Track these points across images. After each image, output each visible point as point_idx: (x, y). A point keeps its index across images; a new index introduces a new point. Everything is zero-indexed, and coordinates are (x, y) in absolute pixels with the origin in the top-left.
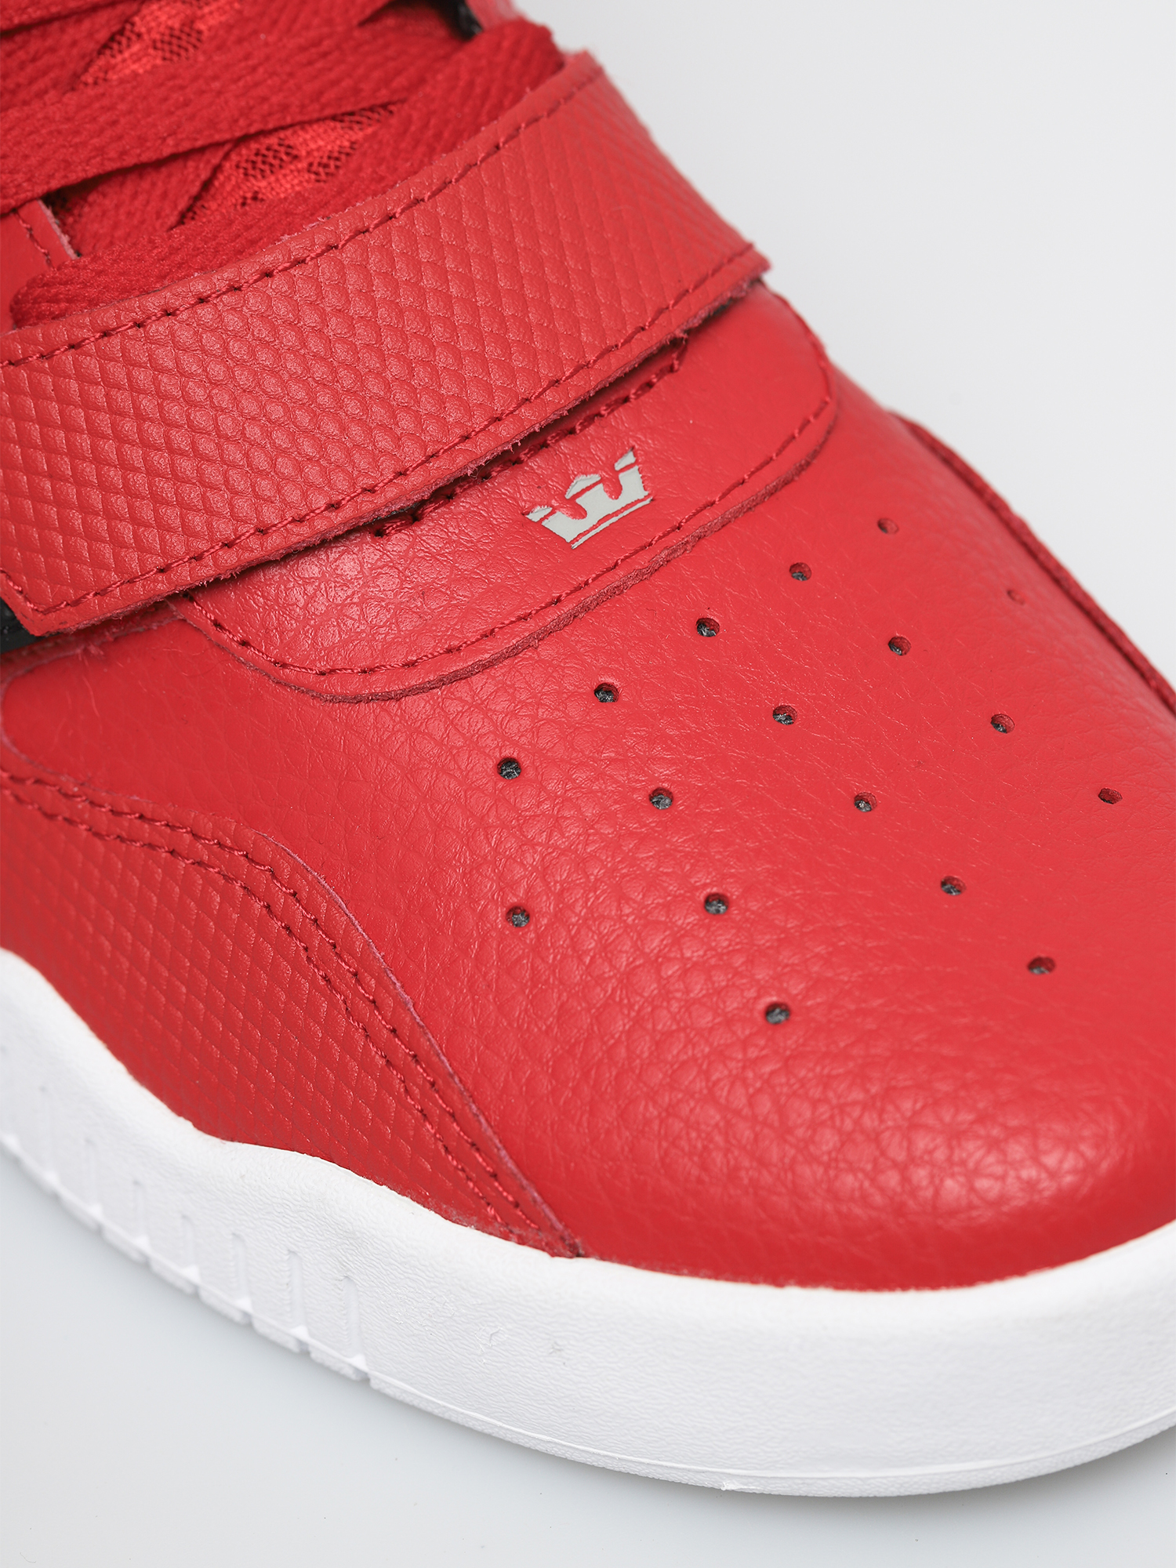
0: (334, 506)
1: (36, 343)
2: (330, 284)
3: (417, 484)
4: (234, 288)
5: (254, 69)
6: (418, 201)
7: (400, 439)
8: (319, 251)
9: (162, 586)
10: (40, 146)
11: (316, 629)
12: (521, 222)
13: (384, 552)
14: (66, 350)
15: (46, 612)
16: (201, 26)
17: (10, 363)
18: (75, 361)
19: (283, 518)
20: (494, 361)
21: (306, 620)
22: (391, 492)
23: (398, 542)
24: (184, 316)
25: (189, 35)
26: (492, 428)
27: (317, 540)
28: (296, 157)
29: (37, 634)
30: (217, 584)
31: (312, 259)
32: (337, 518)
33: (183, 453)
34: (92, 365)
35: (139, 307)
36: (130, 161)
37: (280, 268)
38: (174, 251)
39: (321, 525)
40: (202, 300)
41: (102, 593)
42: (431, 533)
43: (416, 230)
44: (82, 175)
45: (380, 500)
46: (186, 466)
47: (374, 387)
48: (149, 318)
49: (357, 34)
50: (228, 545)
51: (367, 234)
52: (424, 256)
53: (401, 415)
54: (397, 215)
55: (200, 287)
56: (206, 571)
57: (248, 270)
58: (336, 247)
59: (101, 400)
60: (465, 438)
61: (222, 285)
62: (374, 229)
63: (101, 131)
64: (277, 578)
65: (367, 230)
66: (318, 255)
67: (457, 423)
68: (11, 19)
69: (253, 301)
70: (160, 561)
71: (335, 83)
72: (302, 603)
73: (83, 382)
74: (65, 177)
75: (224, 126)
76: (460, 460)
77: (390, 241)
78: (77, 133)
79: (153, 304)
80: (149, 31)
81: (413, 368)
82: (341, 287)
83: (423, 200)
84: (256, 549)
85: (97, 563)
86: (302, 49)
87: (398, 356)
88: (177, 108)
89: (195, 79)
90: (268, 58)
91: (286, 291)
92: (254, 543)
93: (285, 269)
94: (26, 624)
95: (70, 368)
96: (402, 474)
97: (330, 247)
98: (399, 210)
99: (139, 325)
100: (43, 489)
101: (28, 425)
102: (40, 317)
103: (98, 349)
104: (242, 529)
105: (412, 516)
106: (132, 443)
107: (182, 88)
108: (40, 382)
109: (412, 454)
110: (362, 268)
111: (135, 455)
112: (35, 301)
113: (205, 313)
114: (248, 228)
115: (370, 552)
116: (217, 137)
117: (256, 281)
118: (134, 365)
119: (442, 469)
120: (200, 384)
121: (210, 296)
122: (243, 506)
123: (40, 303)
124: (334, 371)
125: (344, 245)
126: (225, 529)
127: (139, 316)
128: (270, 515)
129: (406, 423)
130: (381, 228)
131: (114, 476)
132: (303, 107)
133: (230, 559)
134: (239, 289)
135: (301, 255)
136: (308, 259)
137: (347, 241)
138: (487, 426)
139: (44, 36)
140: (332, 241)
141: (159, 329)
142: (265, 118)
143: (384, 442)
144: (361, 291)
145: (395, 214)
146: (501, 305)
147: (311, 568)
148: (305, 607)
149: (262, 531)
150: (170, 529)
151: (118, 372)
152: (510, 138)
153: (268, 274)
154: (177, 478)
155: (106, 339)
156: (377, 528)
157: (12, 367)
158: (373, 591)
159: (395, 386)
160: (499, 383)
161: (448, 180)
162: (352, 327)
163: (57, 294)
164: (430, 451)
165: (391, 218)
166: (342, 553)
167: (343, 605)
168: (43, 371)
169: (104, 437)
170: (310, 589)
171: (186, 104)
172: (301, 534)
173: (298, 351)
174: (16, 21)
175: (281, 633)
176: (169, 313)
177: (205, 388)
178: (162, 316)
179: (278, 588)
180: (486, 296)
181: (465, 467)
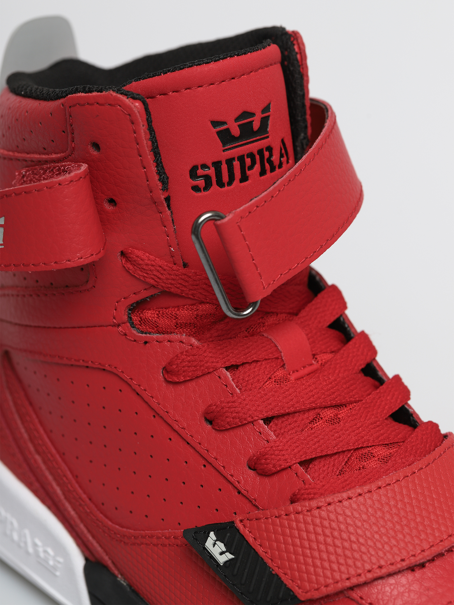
0: (403, 560)
1: (306, 507)
2: (398, 492)
3: (428, 555)
4: (370, 491)
5: (359, 428)
6: (422, 468)
7: (422, 540)
8: (394, 481)
9: (348, 584)
10: (298, 446)
11: (395, 599)
12: (450, 477)
13: (415, 576)
14: (316, 509)
15: (306, 593)
16: (339, 416)
17: (296, 513)
18: (319, 513)
19: (387, 563)
20: (448, 518)
21: (391, 597)
22: (421, 556)
23: (418, 574)
24: (354, 499)
25: (336, 419)
26: (449, 538)
27: (397, 570)
28: (374, 456)
29: (303, 599)
30: (366, 584)
31: (393, 484)
32: (404, 564)
33: (354, 542)
34: (324, 514)
35: (340, 496)
36: (324, 453)
37: (383, 486)
38: (346, 481)
39: (399, 566)
40: (360, 495)
41: (327, 586)
42: (428, 572)
43: (422, 477)
44: (311, 457)
45: (418, 558)
46: (355, 546)
47: (413, 525)
48: (344, 499)
49: (386, 421)
50: (369, 571)
51: (408, 477)
52: (425, 485)
53: (422, 533)
54: (416, 472)
55: (359, 491)
56: (362, 579)
57: (373, 487)
58: (399, 481)
59: (327, 525)
60: (441, 541)
61: (366, 491)
62: (410, 476)
63: (315, 444)
64: (381, 583)
65: (408, 476)
66: (395, 483)
67: (439, 536)
68: (285, 410)
69: (375, 497)
70: (347, 576)
71: (382, 435)
72: (390, 591)
73: (321, 519)
74: (306, 457)
75: (351, 444)
76: (441, 548)
77: (415, 480)
78: (308, 444)
79: (345, 495)
80: (325, 417)
81: (424, 519)
82: (401, 493)
83: (423, 468)
84: (379, 573)
85: (325, 577)
86: (372, 424)
87: (419, 515)
88: (337, 438)
89: (342, 430)
90: (362, 426)
91: (385, 493)
92: (378, 571)
93: (385, 486)
94: (299, 596)
95: (317, 515)
96: (423, 551)
97: (398, 481)
98: (417, 471)
99: (340, 501)
100: (307, 553)
101: (302, 533)
102: (304, 499)
103: (327, 509)
104: (374, 567)
105: (422, 566)
106: (337, 539)
107: (338, 432)
108: (307, 519)
109: (426, 546)
110: (407, 487)
111: (338, 543)
112: (303, 494)
113: (361, 499)
114: (367, 475)
115: (410, 576)
116: (349, 448)
117: (376, 490)
118: (339, 514)
119: (435, 550)
120: (360, 521)
121: (362, 493)
122: (374, 560)
123: (304, 495)
124: (401, 519)
125: (402, 480)
126: (368, 567)
127: (340, 499)
128: (382, 563)
129: (423, 536)
130: (412, 476)
131: (331, 549)
132: (374, 441)
133: (370, 576)
134: (371, 492)
135: (389, 483)
136: (392, 484)
137: (402, 479)
138: (447, 538)
139: (293, 417)
140: (398, 479)
141: (346, 503)
142: (363, 443)
143: (417, 541)
144: (407, 494)
145: (415, 472)
146: (448, 502)
147: (392, 580)
148: (391, 593)
149: (380, 567)
150: (334, 571)
151: (332, 516)
152: (444, 452)
153: (380, 488)
154: (352, 550)
155: (329, 506)
156: (412, 569)
157: (297, 514)
158: (412, 588)
159: (419, 524)
160: (450, 525)
161: (429, 463)
162: (405, 506)
163: (310, 492)
164: (431, 544)
165: (414, 473)
166: (402, 576)
167: (403, 592)
168: (308, 516)
169: (328, 536)
170: (392, 587)
171: (340, 437)
172: (392, 569)
173: (390, 512)
174: (287, 411)
175: (383, 601)
176: (350, 498)
177: (361, 522)
178: (348, 499)
179: (382, 587)
180: (444, 499)
181: (442, 550)
